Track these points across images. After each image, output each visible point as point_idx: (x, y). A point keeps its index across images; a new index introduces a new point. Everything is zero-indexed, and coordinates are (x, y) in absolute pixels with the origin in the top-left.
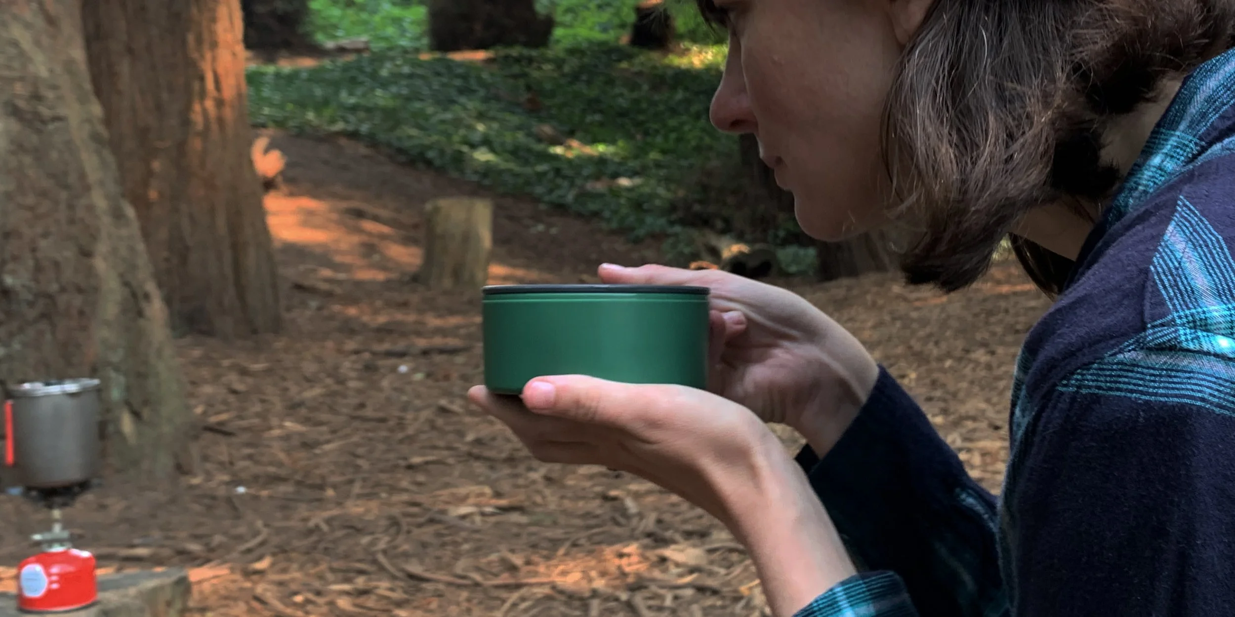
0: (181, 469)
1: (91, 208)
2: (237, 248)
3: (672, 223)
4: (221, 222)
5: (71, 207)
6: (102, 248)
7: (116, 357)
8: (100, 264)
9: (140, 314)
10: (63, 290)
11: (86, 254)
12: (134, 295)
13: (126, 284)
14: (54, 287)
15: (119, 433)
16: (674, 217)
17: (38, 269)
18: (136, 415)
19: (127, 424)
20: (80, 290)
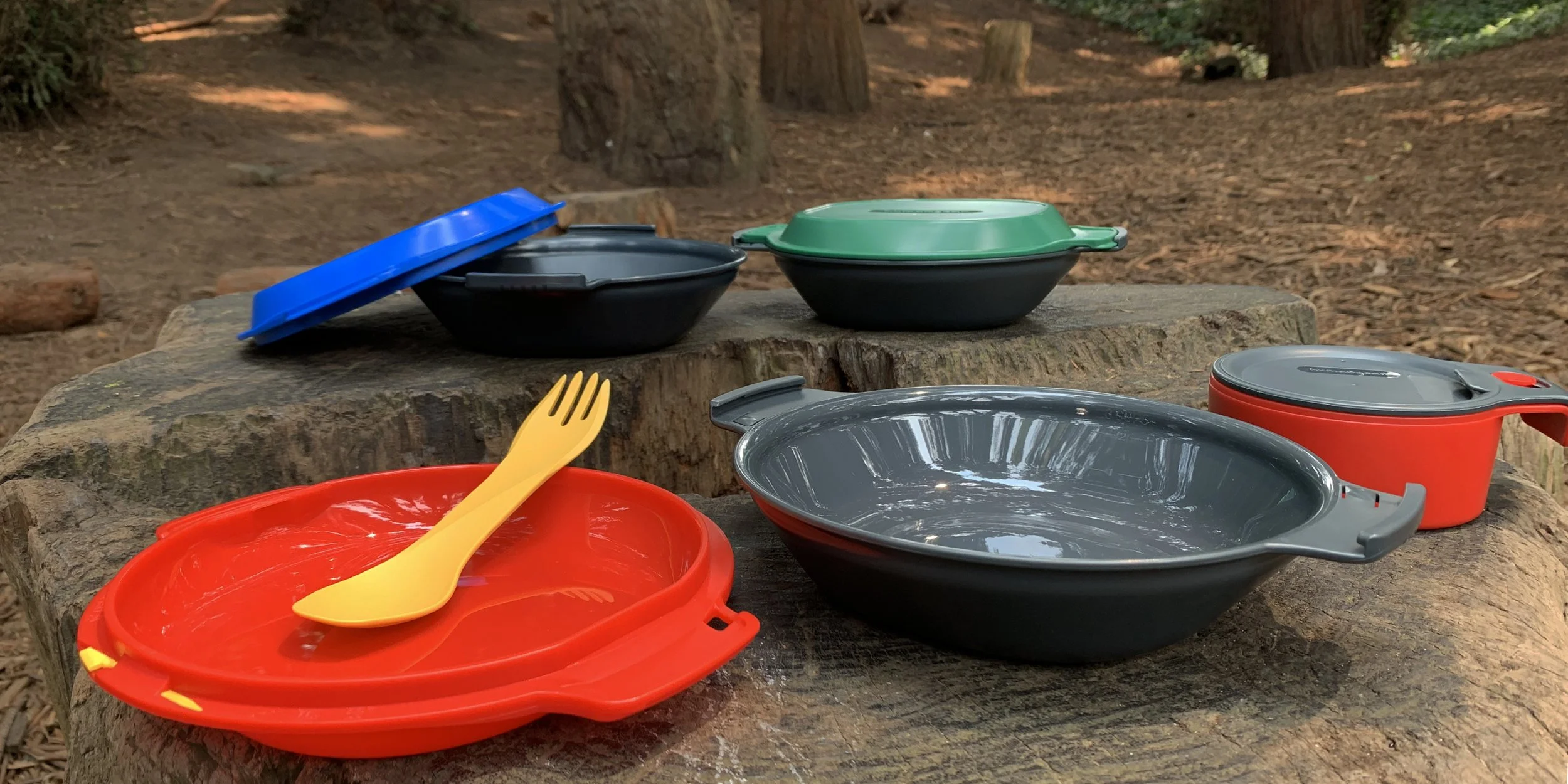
0: (764, 180)
1: (713, 36)
2: (840, 56)
3: (1195, 36)
4: (831, 41)
5: (702, 35)
6: (718, 58)
7: (727, 118)
8: (718, 67)
9: (741, 95)
10: (698, 81)
11: (711, 61)
12: (737, 84)
13: (733, 78)
14: (693, 80)
15: (730, 159)
16: (1199, 32)
17: (685, 69)
18: (739, 150)
19: (734, 154)
20: (706, 81)
